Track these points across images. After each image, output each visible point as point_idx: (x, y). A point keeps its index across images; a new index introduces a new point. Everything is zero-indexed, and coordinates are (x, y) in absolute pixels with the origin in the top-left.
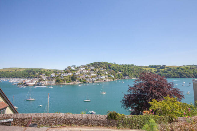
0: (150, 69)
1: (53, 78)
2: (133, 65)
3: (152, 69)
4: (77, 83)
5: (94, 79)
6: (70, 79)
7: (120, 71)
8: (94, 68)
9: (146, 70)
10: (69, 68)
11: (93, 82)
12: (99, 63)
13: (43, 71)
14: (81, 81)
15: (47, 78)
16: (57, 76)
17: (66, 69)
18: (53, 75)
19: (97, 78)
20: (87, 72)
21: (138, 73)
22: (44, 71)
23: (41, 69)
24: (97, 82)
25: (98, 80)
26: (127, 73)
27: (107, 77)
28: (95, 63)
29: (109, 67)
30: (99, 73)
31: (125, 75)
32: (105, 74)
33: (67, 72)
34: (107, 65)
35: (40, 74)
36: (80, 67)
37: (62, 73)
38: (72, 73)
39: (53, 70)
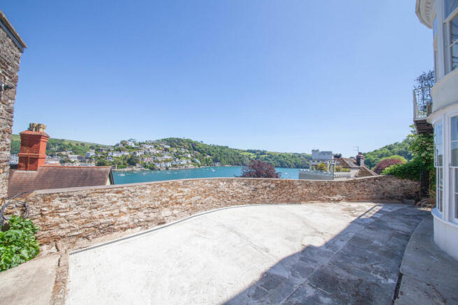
0: (248, 154)
1: (90, 159)
2: (227, 147)
3: (252, 154)
4: (138, 169)
5: (169, 164)
6: (126, 161)
7: (210, 155)
8: (169, 147)
9: (243, 156)
10: (124, 143)
11: (167, 169)
12: (177, 139)
13: (67, 143)
14: (145, 167)
15: (79, 158)
16: (99, 156)
17: (118, 145)
18: (92, 153)
19: (174, 163)
20: (158, 152)
21: (233, 159)
22: (70, 145)
23: (63, 140)
24: (174, 168)
25: (175, 166)
26: (219, 158)
27: (190, 162)
28: (171, 138)
29: (194, 148)
30: (178, 156)
31: (216, 160)
32: (187, 158)
33: (120, 150)
34: (190, 144)
35: (62, 149)
36: (144, 143)
37: (110, 151)
38: (130, 151)
39: (89, 144)
